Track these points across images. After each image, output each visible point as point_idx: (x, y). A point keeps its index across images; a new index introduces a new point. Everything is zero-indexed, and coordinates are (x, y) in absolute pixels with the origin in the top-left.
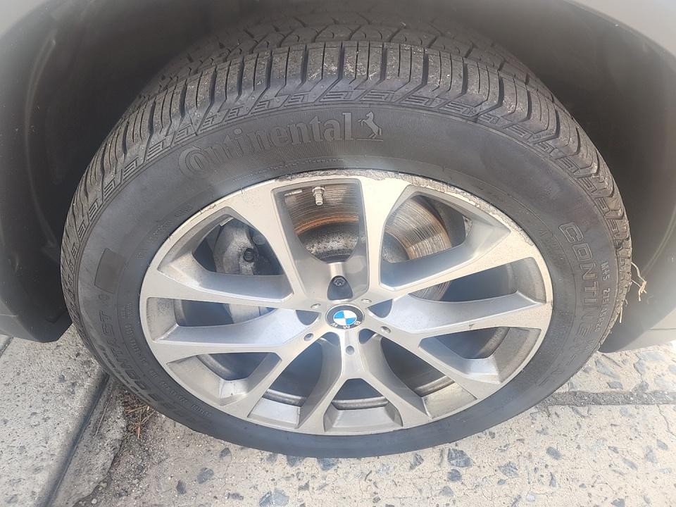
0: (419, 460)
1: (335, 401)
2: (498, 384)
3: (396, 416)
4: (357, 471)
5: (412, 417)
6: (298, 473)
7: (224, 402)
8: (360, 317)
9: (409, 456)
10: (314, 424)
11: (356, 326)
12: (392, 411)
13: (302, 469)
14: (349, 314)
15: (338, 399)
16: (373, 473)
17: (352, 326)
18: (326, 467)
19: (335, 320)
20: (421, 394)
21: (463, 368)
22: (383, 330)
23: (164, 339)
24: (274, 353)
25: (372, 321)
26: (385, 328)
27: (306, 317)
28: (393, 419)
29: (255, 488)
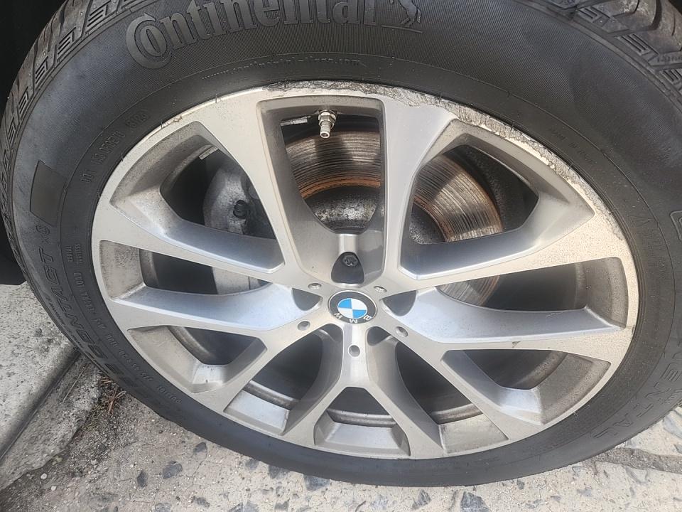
0: (425, 500)
1: (330, 410)
2: (538, 426)
3: (403, 442)
4: (349, 499)
5: (423, 446)
6: (278, 488)
7: (197, 389)
8: (372, 310)
9: (414, 492)
10: (302, 434)
11: (365, 321)
12: (399, 435)
13: (284, 484)
14: (358, 305)
15: (334, 408)
16: (367, 504)
17: (362, 321)
18: (312, 487)
19: (339, 309)
20: (439, 421)
21: (495, 397)
22: (398, 332)
23: (124, 299)
24: (259, 339)
25: (387, 318)
26: (401, 329)
27: (305, 299)
28: (399, 444)
29: (226, 495)
